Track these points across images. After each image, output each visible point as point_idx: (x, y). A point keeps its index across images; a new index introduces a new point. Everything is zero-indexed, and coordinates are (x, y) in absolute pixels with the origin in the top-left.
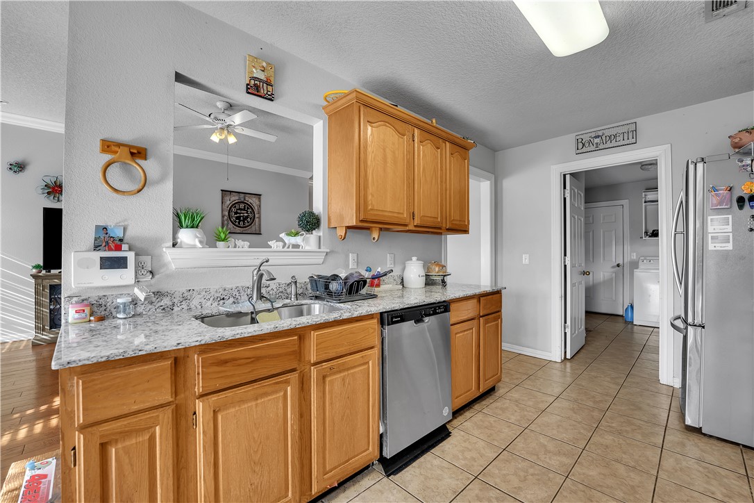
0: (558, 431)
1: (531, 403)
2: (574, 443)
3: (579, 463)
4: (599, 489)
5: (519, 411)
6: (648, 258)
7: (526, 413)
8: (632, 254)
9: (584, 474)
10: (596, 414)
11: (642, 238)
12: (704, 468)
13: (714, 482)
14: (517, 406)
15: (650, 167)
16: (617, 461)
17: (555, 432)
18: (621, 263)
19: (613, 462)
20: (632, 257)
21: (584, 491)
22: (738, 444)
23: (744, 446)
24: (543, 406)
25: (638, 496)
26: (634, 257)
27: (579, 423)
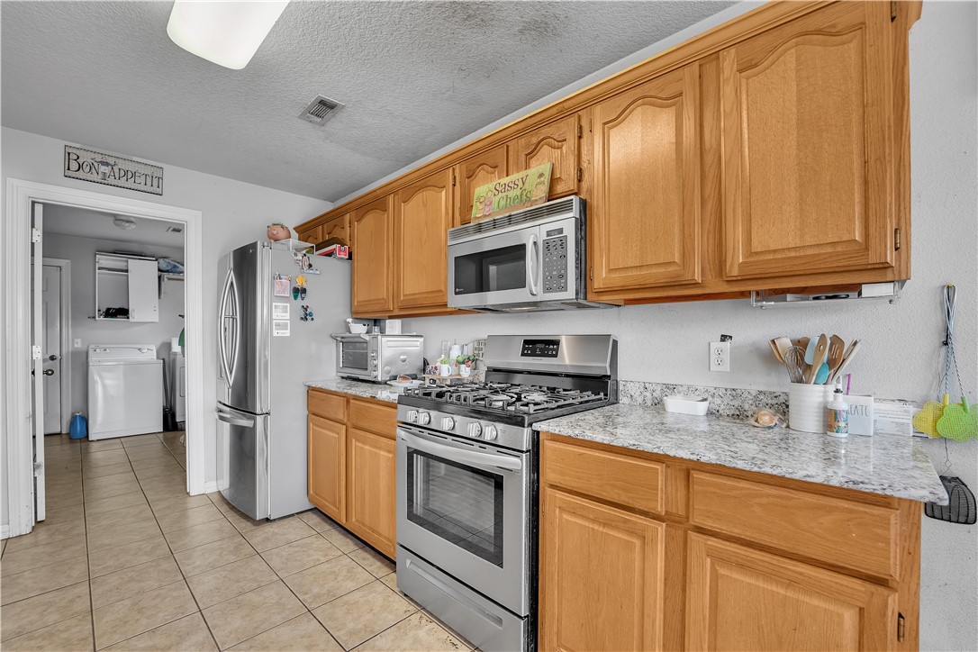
0: (147, 618)
1: (54, 617)
2: (183, 613)
3: (215, 627)
4: (259, 631)
5: (46, 642)
6: (101, 346)
7: (65, 635)
8: (76, 340)
9: (231, 633)
10: (165, 565)
11: (94, 317)
12: (297, 546)
13: (311, 552)
14: (30, 639)
15: (127, 224)
16: (241, 594)
17: (144, 621)
18: (57, 354)
19: (240, 597)
20: (76, 346)
21: (251, 647)
22: (293, 515)
23: (297, 513)
24: (83, 605)
25: (289, 607)
26: (79, 344)
27: (160, 587)
